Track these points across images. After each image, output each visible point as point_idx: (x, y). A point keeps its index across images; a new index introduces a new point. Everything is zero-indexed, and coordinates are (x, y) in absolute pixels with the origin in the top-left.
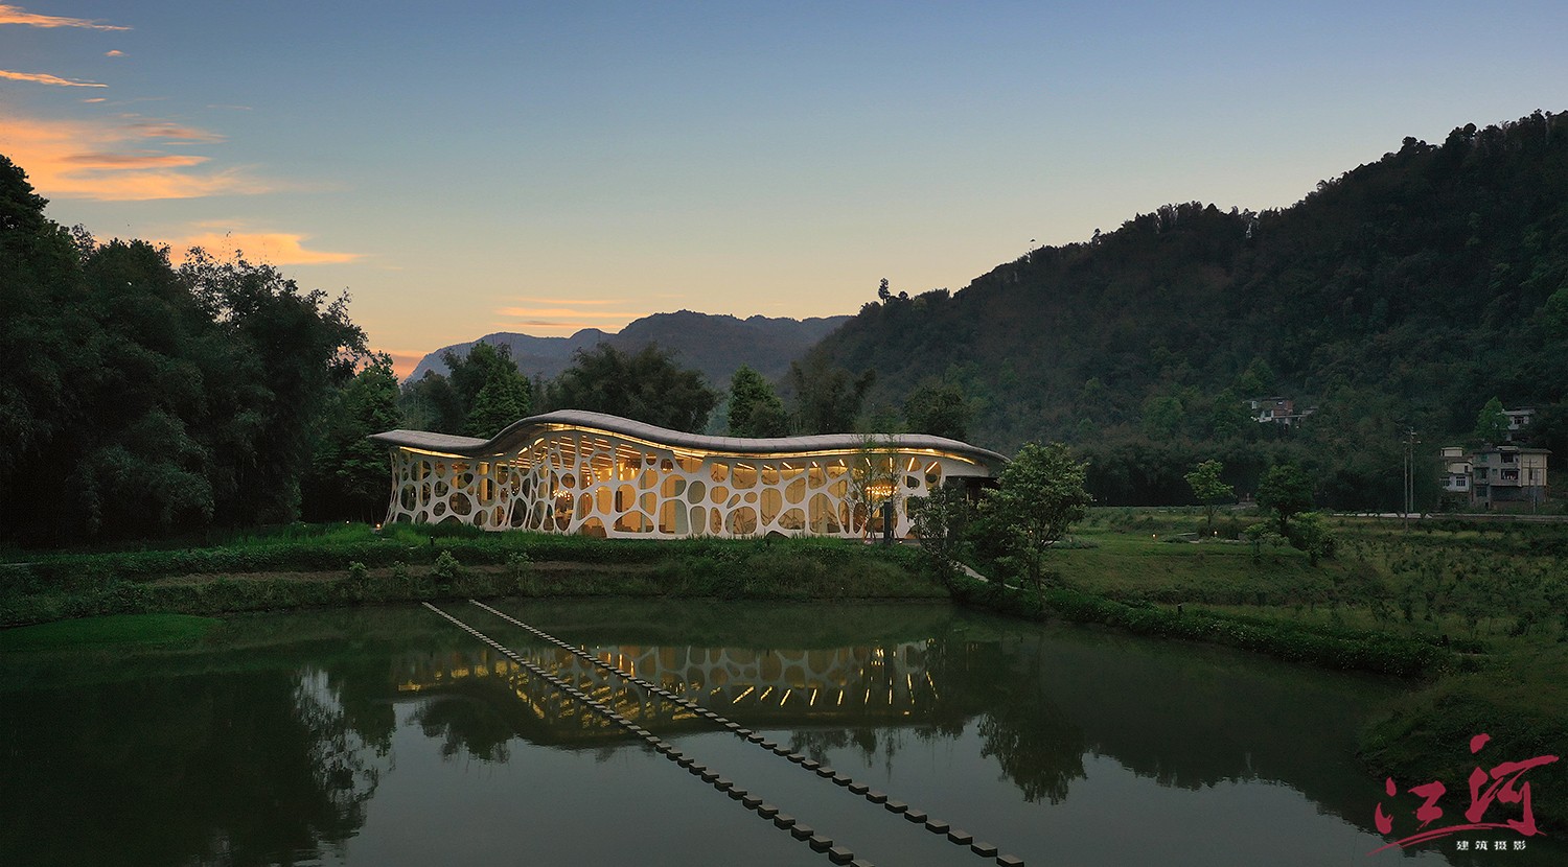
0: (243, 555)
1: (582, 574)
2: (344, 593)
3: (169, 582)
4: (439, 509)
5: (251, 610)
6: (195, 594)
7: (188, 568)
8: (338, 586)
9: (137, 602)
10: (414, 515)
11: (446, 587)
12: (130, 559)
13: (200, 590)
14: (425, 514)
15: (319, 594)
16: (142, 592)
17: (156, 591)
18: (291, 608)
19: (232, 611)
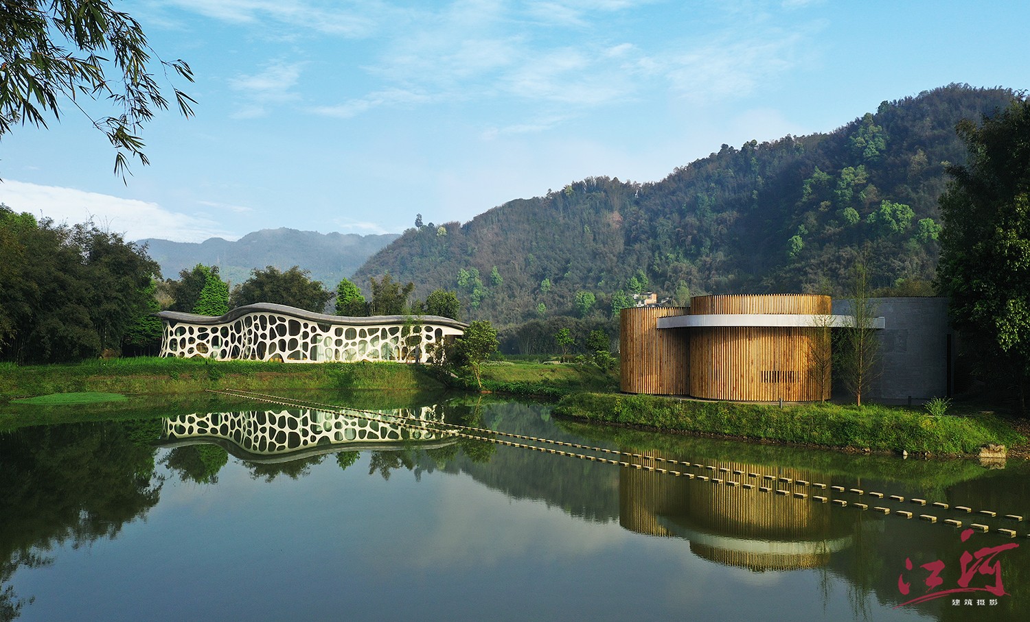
4: (191, 350)
10: (177, 353)
14: (183, 354)
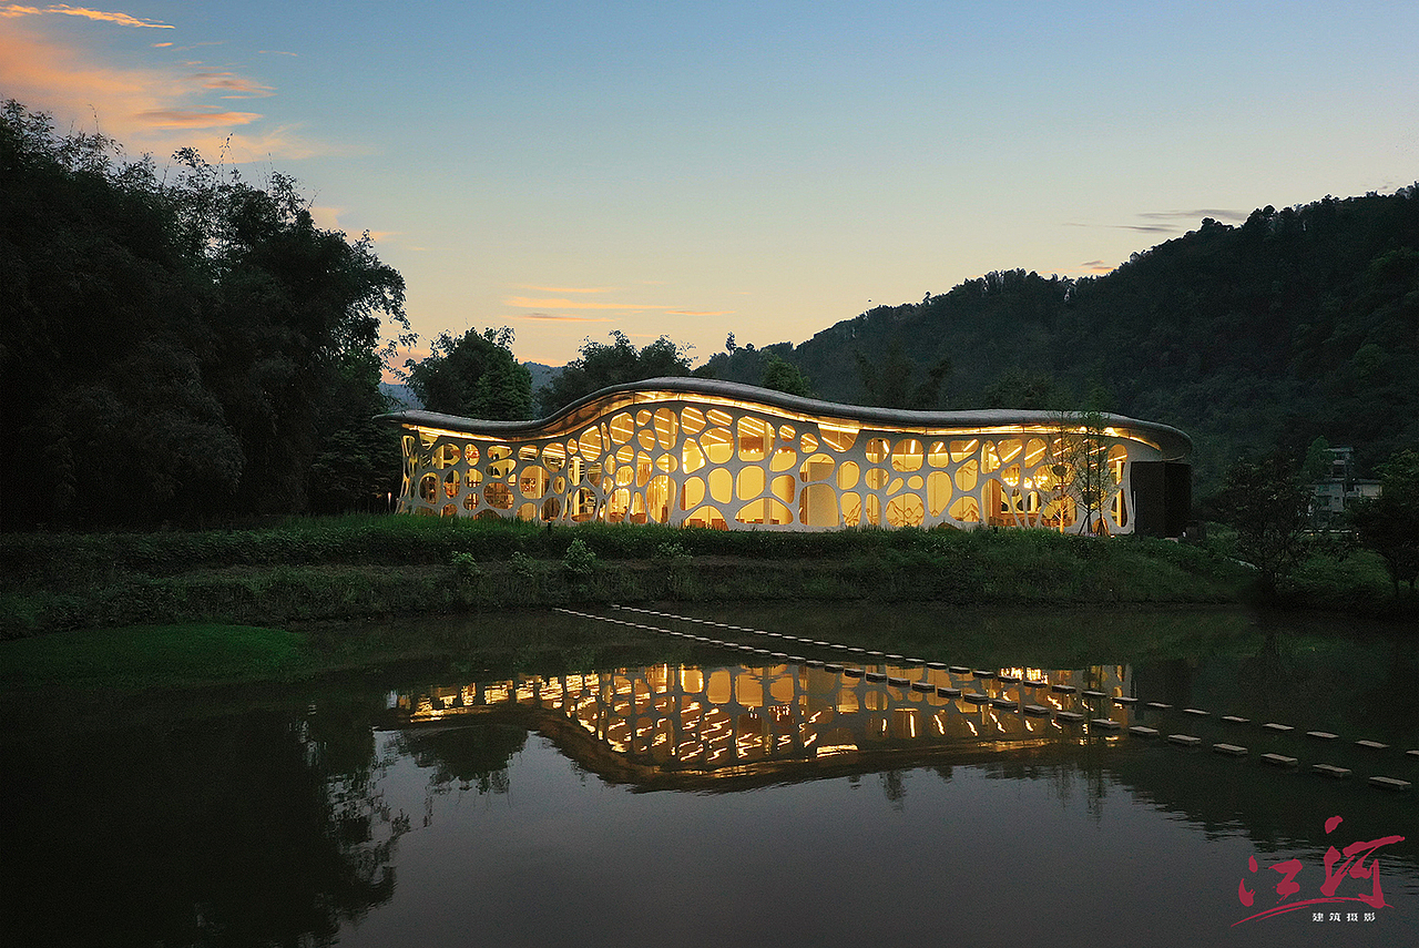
0: (305, 538)
1: (750, 571)
2: (447, 596)
3: (203, 577)
5: (326, 618)
6: (249, 595)
7: (229, 557)
8: (439, 585)
9: (162, 606)
11: (583, 588)
12: (146, 543)
13: (254, 588)
15: (414, 595)
16: (167, 591)
17: (190, 590)
18: (380, 616)
19: (299, 620)
